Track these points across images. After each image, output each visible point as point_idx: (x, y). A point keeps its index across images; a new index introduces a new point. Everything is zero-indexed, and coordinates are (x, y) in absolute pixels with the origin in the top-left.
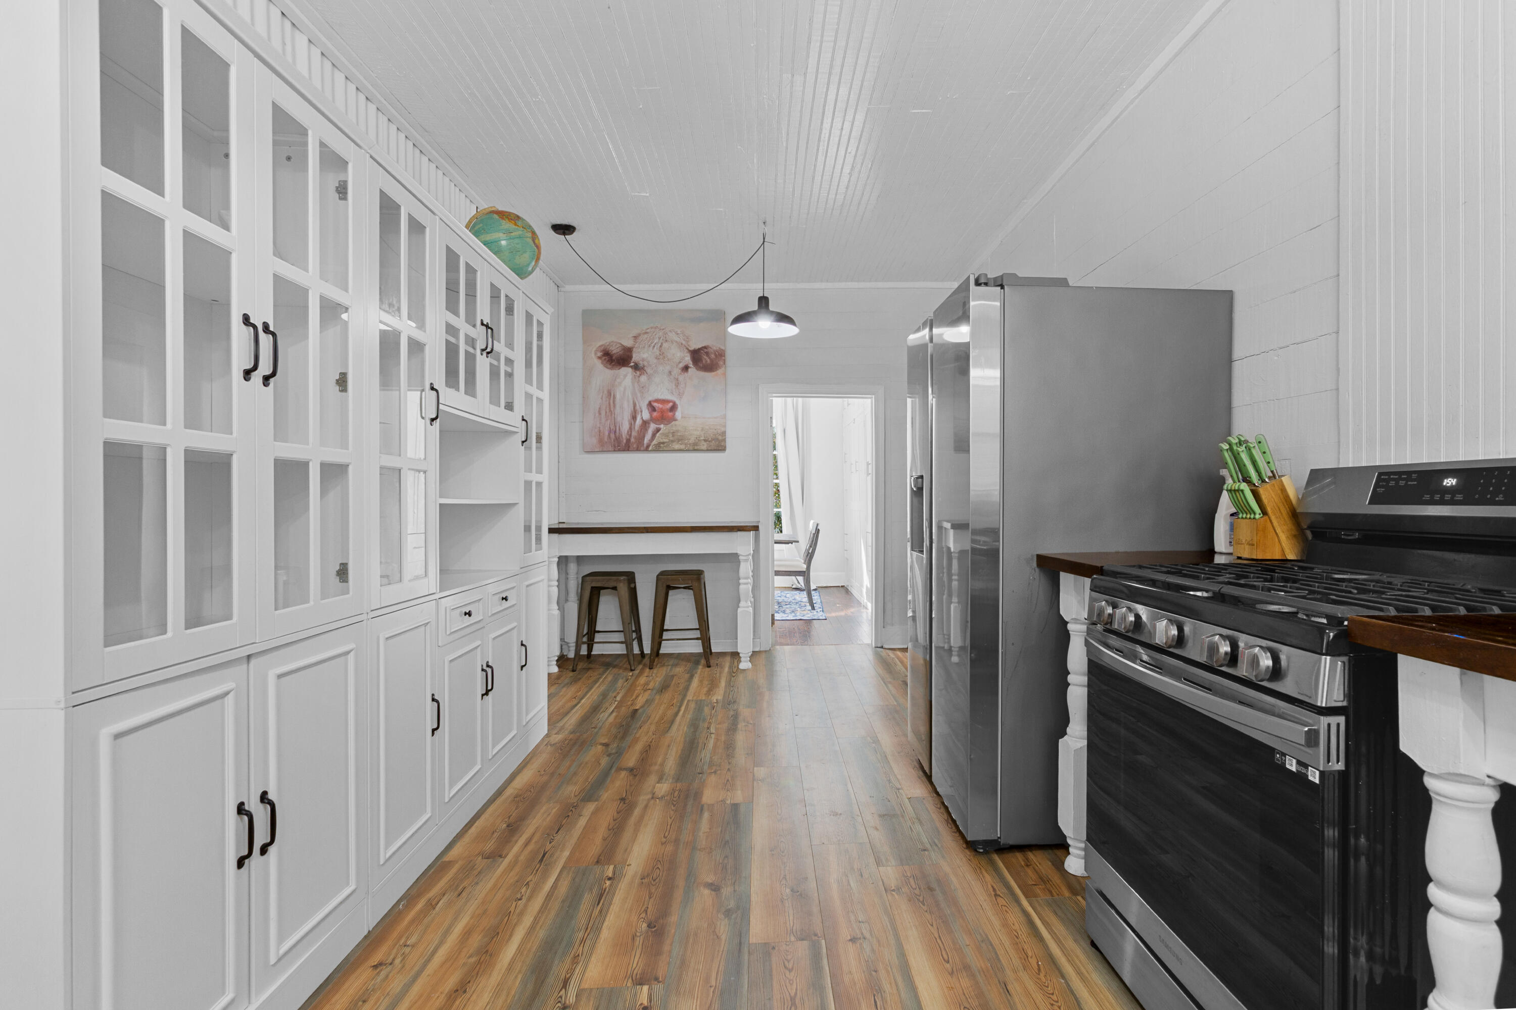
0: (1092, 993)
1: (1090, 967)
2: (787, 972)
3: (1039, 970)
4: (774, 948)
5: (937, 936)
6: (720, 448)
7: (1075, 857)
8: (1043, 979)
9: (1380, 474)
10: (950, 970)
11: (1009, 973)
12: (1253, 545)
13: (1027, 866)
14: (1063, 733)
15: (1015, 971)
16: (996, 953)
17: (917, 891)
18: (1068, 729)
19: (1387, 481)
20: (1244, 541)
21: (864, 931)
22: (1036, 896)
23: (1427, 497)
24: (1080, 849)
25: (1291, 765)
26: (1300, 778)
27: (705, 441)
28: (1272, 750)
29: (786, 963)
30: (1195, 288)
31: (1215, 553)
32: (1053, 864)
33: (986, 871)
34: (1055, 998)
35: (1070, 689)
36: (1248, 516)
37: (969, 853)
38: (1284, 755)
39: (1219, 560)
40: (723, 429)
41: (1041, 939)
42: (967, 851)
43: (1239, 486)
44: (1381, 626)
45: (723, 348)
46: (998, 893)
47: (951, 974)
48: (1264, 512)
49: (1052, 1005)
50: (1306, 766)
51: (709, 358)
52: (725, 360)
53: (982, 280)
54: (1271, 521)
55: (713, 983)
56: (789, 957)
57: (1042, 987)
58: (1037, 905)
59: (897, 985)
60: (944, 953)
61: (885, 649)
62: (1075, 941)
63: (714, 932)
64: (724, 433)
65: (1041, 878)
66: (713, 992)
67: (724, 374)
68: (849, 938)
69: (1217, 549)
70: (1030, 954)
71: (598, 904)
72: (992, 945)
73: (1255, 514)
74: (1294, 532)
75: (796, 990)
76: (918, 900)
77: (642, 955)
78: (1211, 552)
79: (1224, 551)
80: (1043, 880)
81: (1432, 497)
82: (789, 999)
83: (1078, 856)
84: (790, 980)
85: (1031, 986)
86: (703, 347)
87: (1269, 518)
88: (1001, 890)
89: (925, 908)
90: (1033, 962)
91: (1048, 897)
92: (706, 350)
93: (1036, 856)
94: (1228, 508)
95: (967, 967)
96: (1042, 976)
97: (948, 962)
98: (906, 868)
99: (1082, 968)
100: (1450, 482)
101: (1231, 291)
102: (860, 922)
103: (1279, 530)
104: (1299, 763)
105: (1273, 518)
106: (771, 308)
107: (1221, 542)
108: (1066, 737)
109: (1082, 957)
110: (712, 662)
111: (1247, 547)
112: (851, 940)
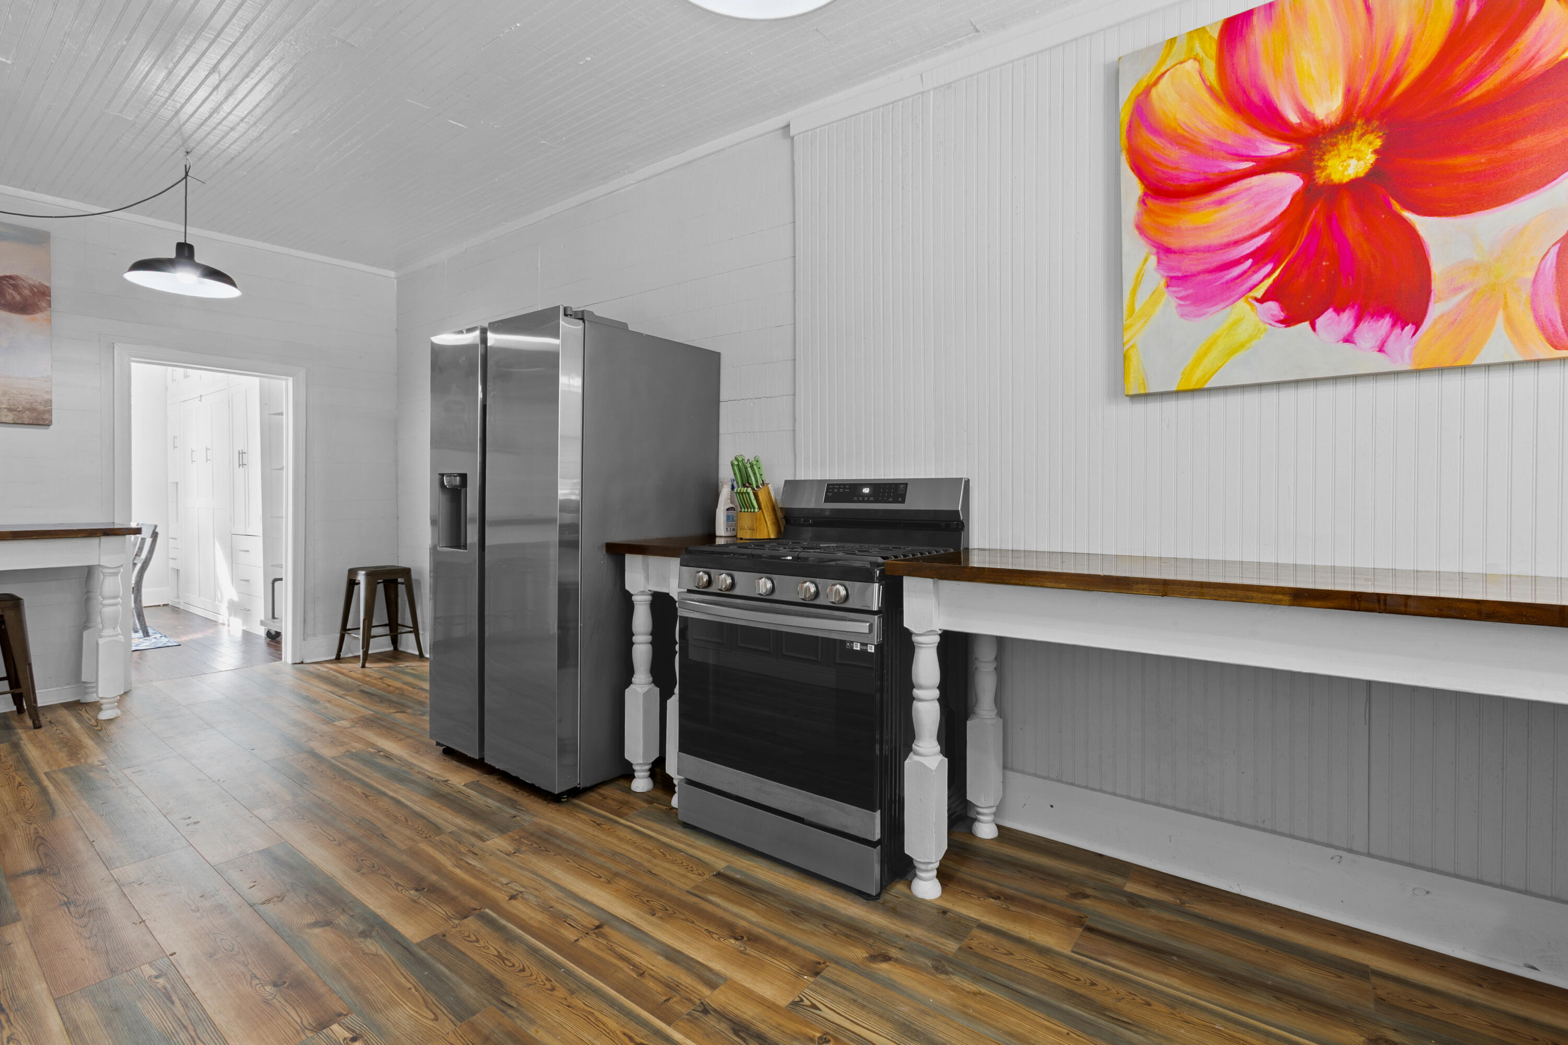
0: (703, 852)
1: (692, 839)
2: (476, 944)
3: (663, 854)
4: (444, 935)
5: (578, 866)
6: (41, 423)
7: (642, 778)
8: (671, 858)
9: (828, 485)
10: (605, 880)
11: (647, 864)
12: (753, 530)
13: (605, 798)
14: (629, 682)
15: (649, 862)
16: (629, 858)
17: (535, 845)
18: (633, 679)
19: (834, 489)
20: (746, 527)
21: (517, 888)
22: (626, 814)
23: (855, 499)
24: (644, 771)
25: (857, 647)
26: (863, 653)
27: (10, 410)
28: (843, 642)
29: (469, 939)
30: (688, 343)
31: (716, 536)
32: (622, 791)
33: (577, 812)
34: (684, 864)
35: (634, 647)
36: (749, 510)
37: (553, 806)
38: (852, 642)
39: (720, 541)
40: (47, 397)
41: (650, 837)
42: (550, 805)
43: (740, 490)
44: (903, 564)
45: (47, 284)
46: (598, 822)
47: (609, 882)
48: (760, 508)
49: (687, 868)
50: (866, 645)
51: (20, 294)
52: (49, 302)
53: (569, 312)
54: (763, 513)
55: (410, 986)
56: (467, 934)
57: (673, 862)
58: (632, 819)
59: (576, 907)
60: (592, 873)
61: (306, 664)
62: (672, 829)
63: (364, 953)
64: (49, 402)
65: (621, 802)
66: (416, 991)
67: (49, 320)
68: (508, 898)
69: (717, 534)
70: (651, 848)
71: (173, 1003)
72: (621, 854)
73: (754, 508)
74: (774, 521)
75: (496, 949)
76: (542, 850)
77: (297, 1009)
78: (711, 536)
79: (723, 534)
80: (624, 803)
81: (858, 499)
82: (497, 959)
83: (644, 777)
84: (484, 947)
85: (667, 865)
86: (6, 277)
87: (763, 512)
88: (600, 821)
89: (552, 853)
90: (656, 851)
91: (635, 812)
92: (12, 282)
93: (605, 790)
94: (725, 506)
95: (616, 875)
96: (668, 856)
97: (600, 877)
98: (511, 834)
99: (688, 842)
100: (866, 490)
101: (720, 353)
102: (506, 884)
103: (767, 520)
104: (862, 644)
105: (764, 511)
106: (198, 258)
107: (721, 529)
108: (632, 686)
109: (684, 836)
110: (43, 720)
111: (749, 531)
112: (510, 899)
